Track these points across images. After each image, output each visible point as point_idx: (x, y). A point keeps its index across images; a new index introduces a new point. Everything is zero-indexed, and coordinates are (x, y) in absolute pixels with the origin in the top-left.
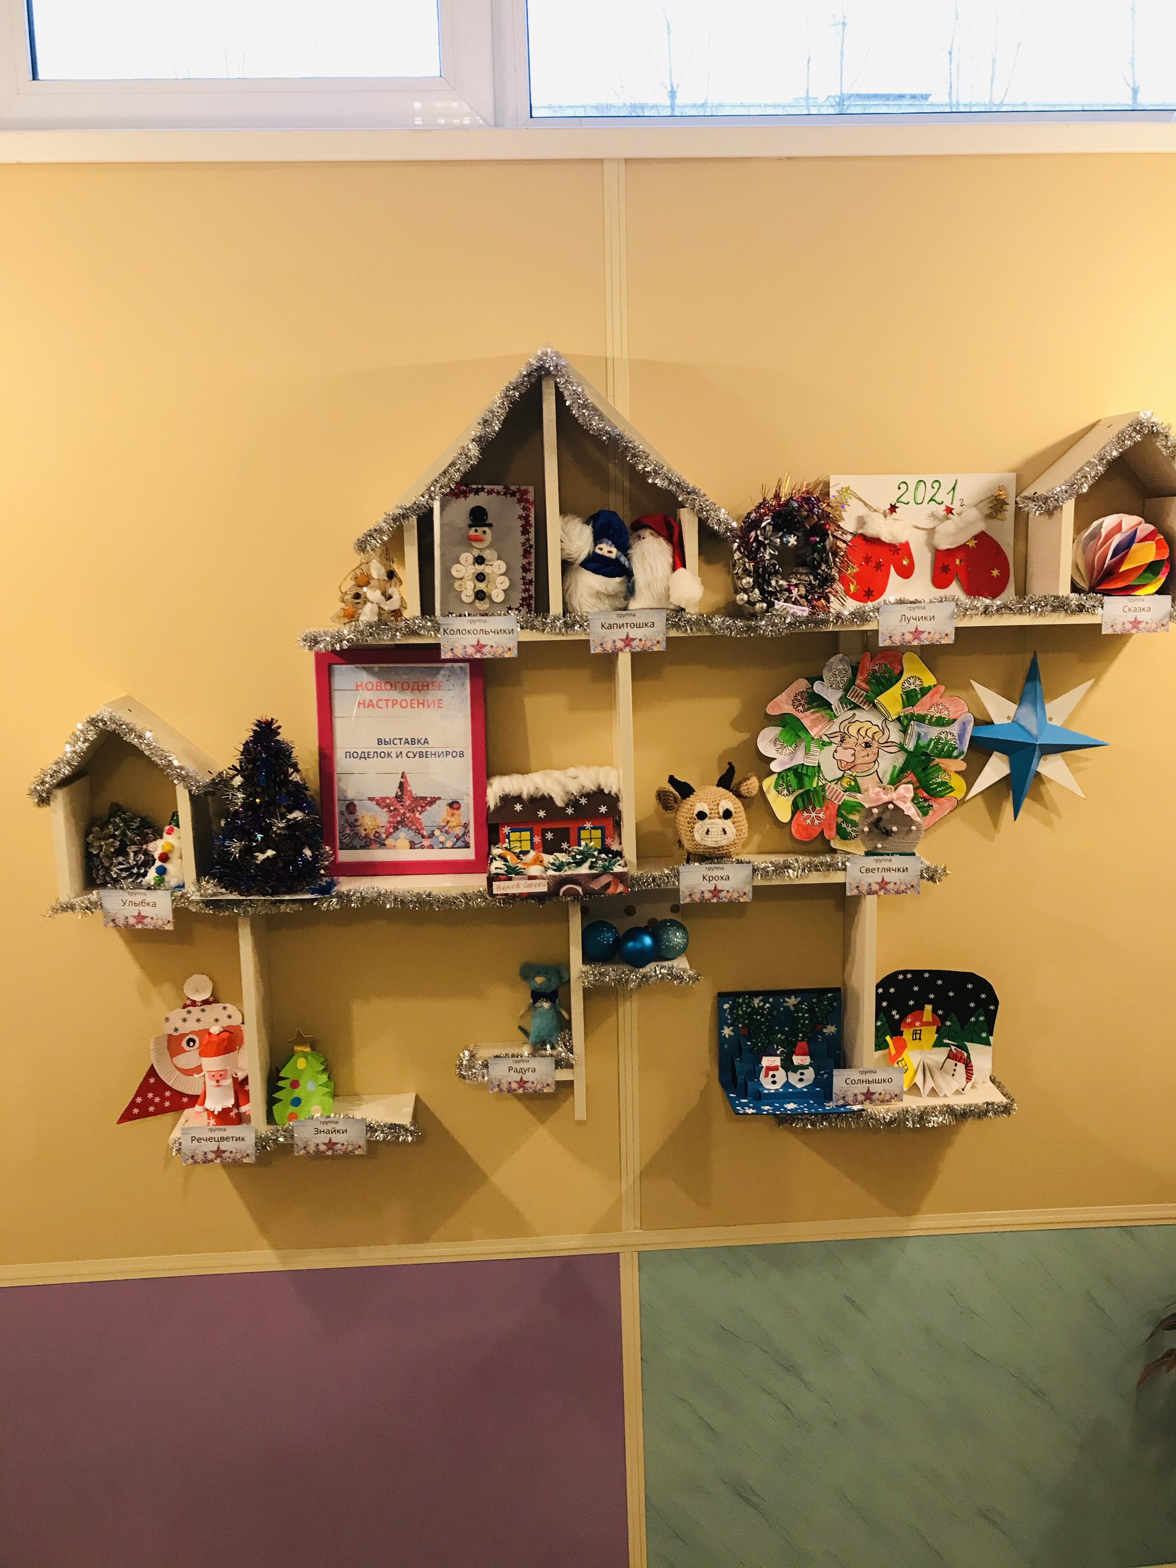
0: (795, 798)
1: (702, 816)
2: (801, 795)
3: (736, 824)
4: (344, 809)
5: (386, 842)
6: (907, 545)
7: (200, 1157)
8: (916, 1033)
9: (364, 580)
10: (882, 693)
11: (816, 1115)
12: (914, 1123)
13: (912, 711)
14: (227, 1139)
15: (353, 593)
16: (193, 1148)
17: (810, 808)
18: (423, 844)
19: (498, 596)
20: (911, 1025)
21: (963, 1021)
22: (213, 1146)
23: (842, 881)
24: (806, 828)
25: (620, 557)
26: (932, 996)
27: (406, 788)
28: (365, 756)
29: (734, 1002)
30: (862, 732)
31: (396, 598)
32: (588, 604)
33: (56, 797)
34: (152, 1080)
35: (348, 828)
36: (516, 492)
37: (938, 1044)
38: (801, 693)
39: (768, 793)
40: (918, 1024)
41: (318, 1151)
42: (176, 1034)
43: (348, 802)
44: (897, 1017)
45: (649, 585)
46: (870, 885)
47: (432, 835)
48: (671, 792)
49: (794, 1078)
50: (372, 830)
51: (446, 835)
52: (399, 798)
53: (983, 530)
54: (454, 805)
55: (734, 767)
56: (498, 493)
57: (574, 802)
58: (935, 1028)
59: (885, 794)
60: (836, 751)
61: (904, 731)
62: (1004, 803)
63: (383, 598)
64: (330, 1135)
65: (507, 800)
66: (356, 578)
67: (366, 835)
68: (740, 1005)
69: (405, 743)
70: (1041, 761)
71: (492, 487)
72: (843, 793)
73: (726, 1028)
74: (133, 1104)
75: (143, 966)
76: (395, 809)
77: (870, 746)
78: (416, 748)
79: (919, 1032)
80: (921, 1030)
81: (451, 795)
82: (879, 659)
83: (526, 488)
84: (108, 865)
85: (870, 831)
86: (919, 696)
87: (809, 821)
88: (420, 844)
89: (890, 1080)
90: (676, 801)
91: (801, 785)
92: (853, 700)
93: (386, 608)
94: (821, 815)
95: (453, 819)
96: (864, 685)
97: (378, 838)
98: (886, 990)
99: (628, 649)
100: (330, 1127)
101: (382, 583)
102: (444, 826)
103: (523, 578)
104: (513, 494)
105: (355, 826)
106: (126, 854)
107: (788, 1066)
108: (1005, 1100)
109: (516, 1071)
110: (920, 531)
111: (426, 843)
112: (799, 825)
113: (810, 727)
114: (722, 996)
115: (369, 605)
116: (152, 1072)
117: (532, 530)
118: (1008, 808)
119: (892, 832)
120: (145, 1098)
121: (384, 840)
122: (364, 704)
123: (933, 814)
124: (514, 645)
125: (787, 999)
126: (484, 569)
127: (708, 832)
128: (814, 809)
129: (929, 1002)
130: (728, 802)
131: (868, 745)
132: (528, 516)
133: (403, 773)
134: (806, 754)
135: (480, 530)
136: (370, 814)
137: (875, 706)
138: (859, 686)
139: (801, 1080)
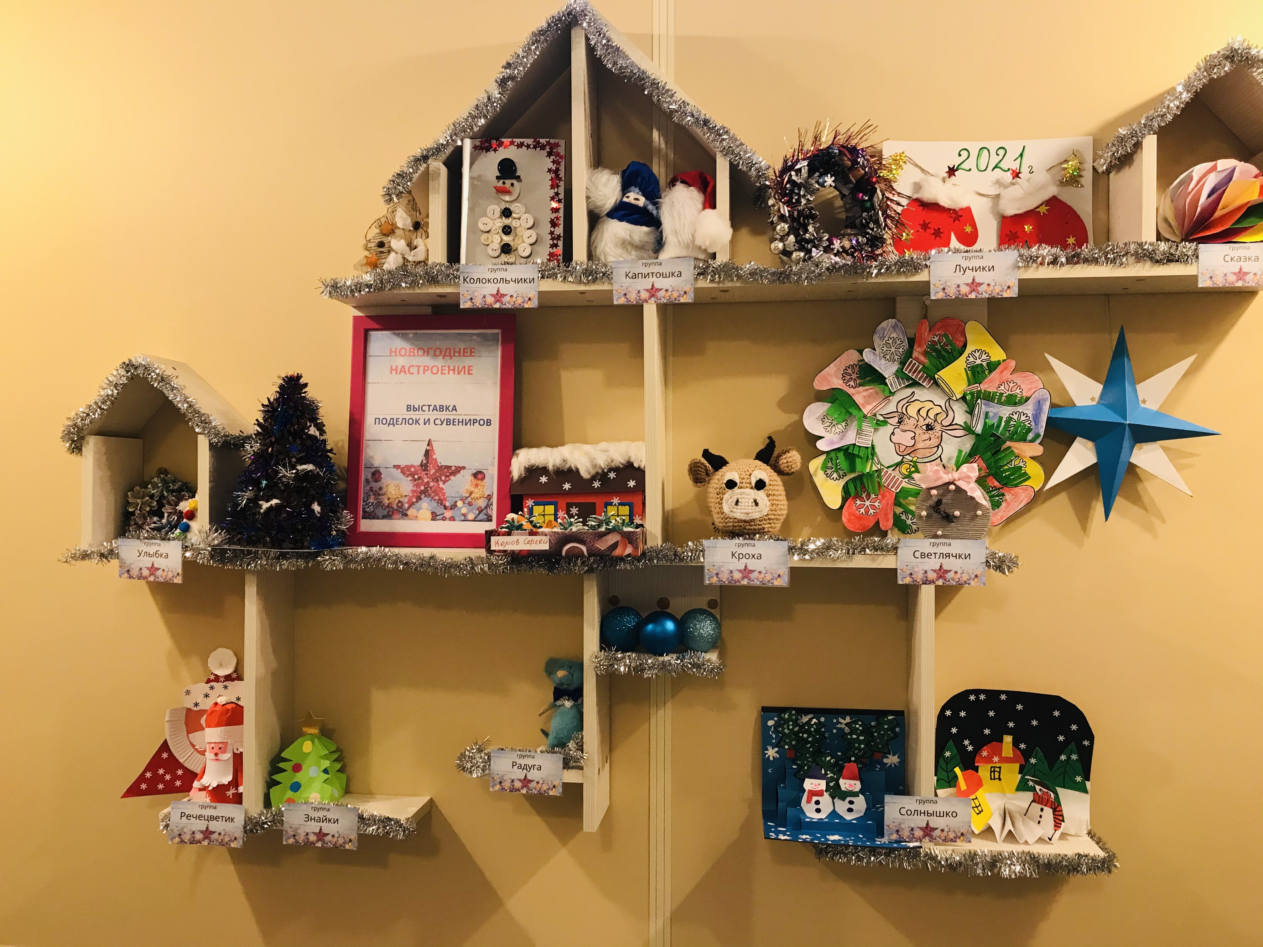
0: (846, 483)
1: (731, 484)
2: (853, 480)
3: (771, 497)
4: (369, 477)
5: (409, 513)
6: (968, 210)
7: (187, 837)
8: (994, 771)
9: (389, 230)
10: (944, 368)
11: (863, 848)
12: (984, 870)
13: (979, 389)
14: (216, 818)
15: (377, 241)
16: (182, 825)
17: (864, 495)
18: (445, 515)
19: (524, 249)
20: (988, 760)
21: (1052, 760)
22: (201, 825)
23: (893, 566)
24: (860, 518)
25: (648, 205)
26: (1011, 725)
27: (432, 456)
28: (393, 422)
29: (780, 718)
30: (923, 413)
31: (421, 249)
32: (613, 254)
33: (88, 443)
34: (165, 755)
35: (372, 497)
36: (546, 146)
37: (1022, 786)
38: (852, 366)
39: (815, 476)
40: (996, 759)
41: (308, 842)
42: (195, 709)
43: (375, 469)
44: (970, 748)
45: (676, 232)
46: (926, 572)
47: (454, 506)
48: (703, 464)
49: (842, 807)
50: (395, 499)
51: (468, 507)
52: (424, 466)
53: (1055, 194)
54: (478, 475)
55: (774, 442)
56: (528, 146)
57: (602, 476)
58: (1017, 766)
59: (945, 473)
60: (893, 433)
61: (971, 412)
62: (1094, 503)
63: (408, 248)
64: (321, 824)
65: (533, 472)
66: (380, 226)
67: (389, 504)
68: (787, 721)
69: (434, 409)
70: (1135, 450)
71: (522, 140)
72: (901, 479)
73: (770, 748)
74: (141, 778)
75: (174, 636)
76: (419, 478)
77: (932, 429)
78: (444, 415)
79: (998, 770)
80: (1000, 768)
81: (476, 464)
82: (938, 329)
83: (556, 141)
84: (140, 523)
85: (928, 516)
86: (987, 372)
87: (862, 510)
88: (442, 516)
89: (954, 814)
90: (708, 474)
91: (853, 469)
92: (910, 375)
93: (410, 259)
94: (876, 504)
95: (476, 490)
96: (922, 358)
97: (401, 508)
98: (955, 713)
99: (653, 299)
100: (321, 814)
101: (407, 233)
102: (467, 498)
103: (552, 233)
104: (543, 148)
105: (379, 495)
106: (161, 516)
107: (836, 792)
108: (1102, 854)
109: (520, 767)
110: (984, 198)
111: (448, 514)
112: (851, 514)
113: (862, 404)
114: (767, 711)
115: (393, 254)
116: (165, 746)
117: (562, 184)
118: (1099, 507)
119: (955, 517)
120: (155, 773)
121: (407, 510)
122: (396, 370)
123: (1007, 507)
124: (533, 294)
125: (841, 720)
126: (511, 222)
127: (737, 503)
128: (868, 497)
129: (1009, 732)
130: (763, 472)
131: (929, 428)
132: (557, 170)
133: (429, 441)
134: (858, 433)
135: (508, 182)
136: (395, 482)
137: (936, 383)
138: (917, 359)
139: (850, 810)
